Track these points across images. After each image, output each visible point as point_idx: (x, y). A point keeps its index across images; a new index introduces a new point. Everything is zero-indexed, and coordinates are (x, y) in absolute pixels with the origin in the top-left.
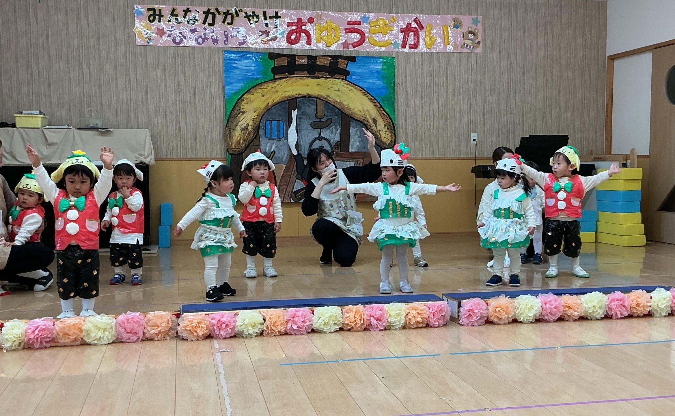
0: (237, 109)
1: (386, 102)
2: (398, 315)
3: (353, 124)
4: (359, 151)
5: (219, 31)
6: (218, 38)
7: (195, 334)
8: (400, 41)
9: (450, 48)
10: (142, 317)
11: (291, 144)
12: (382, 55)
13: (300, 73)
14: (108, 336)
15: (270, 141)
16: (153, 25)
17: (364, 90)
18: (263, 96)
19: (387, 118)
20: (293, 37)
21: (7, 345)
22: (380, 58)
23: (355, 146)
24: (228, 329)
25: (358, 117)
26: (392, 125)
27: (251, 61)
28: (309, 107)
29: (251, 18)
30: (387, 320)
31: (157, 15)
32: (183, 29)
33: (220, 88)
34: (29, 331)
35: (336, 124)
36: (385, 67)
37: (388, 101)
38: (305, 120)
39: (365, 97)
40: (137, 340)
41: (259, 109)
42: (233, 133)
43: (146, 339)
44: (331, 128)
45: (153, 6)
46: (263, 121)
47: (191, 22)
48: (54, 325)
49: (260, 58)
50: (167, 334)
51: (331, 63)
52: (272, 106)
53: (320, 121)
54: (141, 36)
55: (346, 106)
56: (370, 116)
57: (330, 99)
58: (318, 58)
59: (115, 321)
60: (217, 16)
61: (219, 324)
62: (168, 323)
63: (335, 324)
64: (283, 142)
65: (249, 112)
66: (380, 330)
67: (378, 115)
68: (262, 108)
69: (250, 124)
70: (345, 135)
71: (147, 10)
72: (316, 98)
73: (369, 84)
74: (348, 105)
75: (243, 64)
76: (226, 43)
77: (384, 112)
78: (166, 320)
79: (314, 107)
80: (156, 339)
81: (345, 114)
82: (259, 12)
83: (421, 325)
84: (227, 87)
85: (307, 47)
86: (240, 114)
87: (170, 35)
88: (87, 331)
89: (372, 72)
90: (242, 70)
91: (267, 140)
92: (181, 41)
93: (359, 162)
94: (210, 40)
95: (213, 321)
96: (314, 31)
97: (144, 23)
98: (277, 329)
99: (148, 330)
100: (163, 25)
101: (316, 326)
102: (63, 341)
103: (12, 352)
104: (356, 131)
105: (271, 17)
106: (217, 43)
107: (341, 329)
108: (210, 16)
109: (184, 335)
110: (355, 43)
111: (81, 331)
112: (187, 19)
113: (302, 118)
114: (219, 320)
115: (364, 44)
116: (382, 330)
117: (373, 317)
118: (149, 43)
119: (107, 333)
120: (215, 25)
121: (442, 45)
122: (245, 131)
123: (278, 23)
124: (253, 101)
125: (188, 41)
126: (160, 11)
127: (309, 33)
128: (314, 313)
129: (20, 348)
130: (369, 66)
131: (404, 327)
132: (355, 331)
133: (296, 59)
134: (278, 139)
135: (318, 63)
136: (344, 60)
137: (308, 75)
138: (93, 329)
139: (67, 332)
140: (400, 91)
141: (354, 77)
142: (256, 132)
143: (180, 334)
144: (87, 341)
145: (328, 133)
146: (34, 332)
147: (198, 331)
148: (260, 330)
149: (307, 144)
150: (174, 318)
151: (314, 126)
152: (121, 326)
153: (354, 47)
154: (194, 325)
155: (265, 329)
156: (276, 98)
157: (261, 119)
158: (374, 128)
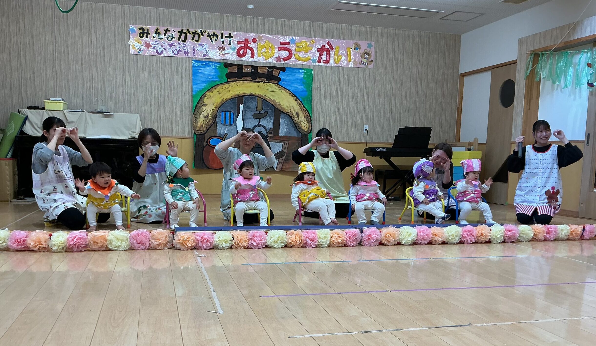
0: (201, 102)
1: (305, 101)
2: (325, 237)
3: (282, 116)
4: (286, 135)
5: (189, 46)
6: (188, 51)
7: (186, 246)
8: (317, 58)
9: (351, 65)
10: (148, 233)
11: (238, 128)
12: (304, 68)
13: (246, 78)
14: (125, 245)
15: (224, 126)
16: (143, 40)
17: (291, 92)
18: (220, 94)
19: (306, 113)
20: (241, 52)
21: (54, 248)
22: (302, 69)
23: (283, 132)
24: (208, 243)
25: (286, 111)
26: (309, 118)
27: (212, 68)
28: (252, 103)
29: (212, 37)
30: (318, 240)
31: (145, 33)
32: (164, 44)
33: (189, 87)
34: (70, 239)
35: (270, 116)
36: (305, 76)
37: (307, 100)
38: (249, 112)
39: (291, 97)
40: (145, 249)
41: (217, 103)
42: (198, 120)
43: (151, 248)
44: (267, 119)
45: (143, 26)
47: (170, 39)
48: (87, 236)
49: (218, 67)
50: (166, 246)
51: (268, 71)
52: (226, 101)
53: (259, 113)
54: (134, 48)
55: (278, 104)
56: (295, 111)
57: (267, 98)
58: (258, 67)
59: (130, 235)
60: (188, 34)
61: (202, 240)
62: (166, 238)
63: (282, 242)
64: (233, 127)
65: (210, 105)
66: (313, 247)
67: (300, 109)
68: (219, 102)
69: (210, 113)
70: (277, 124)
71: (138, 29)
72: (257, 96)
73: (294, 88)
74: (279, 102)
75: (206, 70)
76: (194, 54)
77: (304, 108)
78: (165, 235)
79: (255, 103)
80: (158, 248)
81: (277, 108)
82: (218, 33)
83: (341, 245)
84: (194, 87)
85: (252, 60)
86: (203, 106)
87: (154, 48)
88: (110, 241)
89: (297, 79)
90: (205, 74)
91: (221, 125)
92: (163, 51)
93: (286, 143)
94: (183, 53)
95: (198, 237)
96: (256, 48)
97: (136, 38)
98: (242, 244)
99: (152, 242)
100: (148, 40)
101: (268, 243)
102: (93, 247)
103: (58, 253)
104: (285, 120)
105: (226, 37)
106: (188, 54)
107: (286, 246)
108: (183, 35)
109: (178, 246)
110: (285, 58)
111: (106, 240)
112: (166, 36)
113: (247, 111)
114: (202, 237)
115: (291, 59)
116: (314, 247)
117: (308, 238)
118: (139, 53)
119: (124, 243)
120: (186, 42)
121: (346, 62)
122: (207, 118)
123: (231, 41)
124: (213, 97)
125: (167, 52)
126: (148, 30)
127: (253, 50)
128: (268, 234)
129: (63, 251)
130: (294, 75)
131: (329, 246)
132: (296, 248)
133: (244, 68)
134: (230, 125)
135: (259, 71)
136: (277, 70)
137: (252, 80)
138: (114, 239)
139: (96, 241)
140: (316, 93)
141: (284, 83)
142: (214, 119)
143: (175, 246)
144: (110, 248)
145: (264, 122)
146: (73, 240)
147: (188, 244)
148: (231, 245)
150: (171, 235)
151: (255, 116)
152: (134, 239)
153: (284, 61)
154: (185, 239)
155: (234, 244)
156: (229, 95)
157: (218, 110)
158: (297, 119)
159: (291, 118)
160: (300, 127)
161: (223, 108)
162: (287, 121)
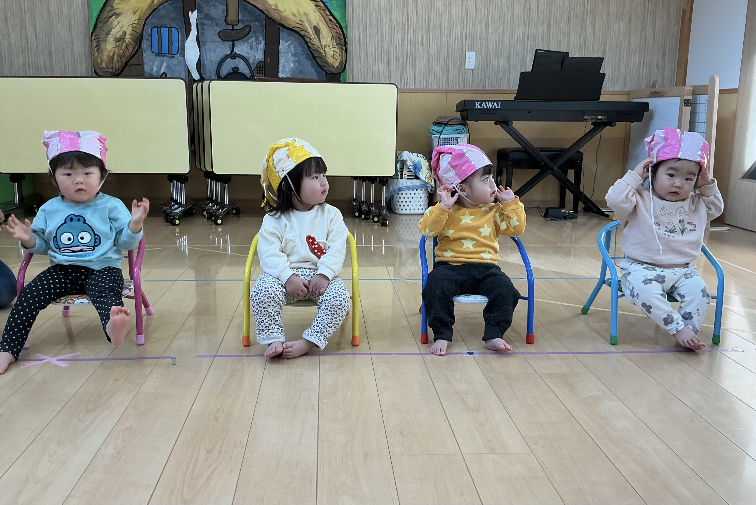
0: (108, 8)
1: (334, 2)
3: (283, 34)
4: (293, 76)
11: (189, 64)
15: (158, 58)
19: (335, 27)
23: (287, 69)
25: (292, 24)
26: (342, 38)
28: (215, 7)
35: (257, 34)
38: (211, 28)
41: (140, 9)
42: (102, 46)
44: (250, 41)
46: (148, 27)
52: (159, 6)
53: (233, 29)
55: (273, 7)
56: (310, 23)
64: (177, 59)
65: (126, 14)
67: (322, 20)
68: (145, 8)
69: (129, 31)
70: (272, 52)
74: (276, 5)
77: (331, 18)
79: (222, 8)
81: (270, 18)
86: (114, 17)
91: (153, 56)
104: (289, 46)
113: (206, 24)
122: (121, 42)
134: (171, 55)
142: (136, 43)
145: (245, 49)
149: (214, 63)
151: (224, 36)
157: (144, 25)
158: (315, 41)
159: (304, 39)
160: (323, 58)
161: (154, 21)
162: (294, 47)
